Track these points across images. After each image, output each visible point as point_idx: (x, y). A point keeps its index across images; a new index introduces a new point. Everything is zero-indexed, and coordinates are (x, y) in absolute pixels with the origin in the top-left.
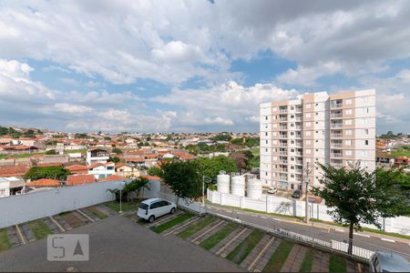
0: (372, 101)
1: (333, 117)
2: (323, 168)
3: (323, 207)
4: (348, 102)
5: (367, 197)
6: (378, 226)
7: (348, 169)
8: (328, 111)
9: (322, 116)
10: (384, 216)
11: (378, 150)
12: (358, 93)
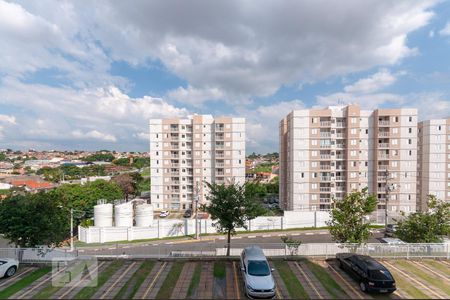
0: (242, 128)
1: (218, 139)
2: (209, 185)
3: (210, 221)
4: (228, 126)
5: (239, 206)
6: (246, 228)
7: (227, 184)
8: (213, 133)
9: (208, 137)
10: (249, 219)
11: (247, 167)
12: (235, 120)
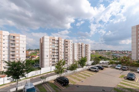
0: (25, 39)
1: (12, 42)
3: (6, 78)
4: (17, 38)
5: (22, 69)
6: (26, 77)
7: (16, 61)
8: (9, 39)
9: (6, 41)
11: (27, 54)
12: (21, 36)
